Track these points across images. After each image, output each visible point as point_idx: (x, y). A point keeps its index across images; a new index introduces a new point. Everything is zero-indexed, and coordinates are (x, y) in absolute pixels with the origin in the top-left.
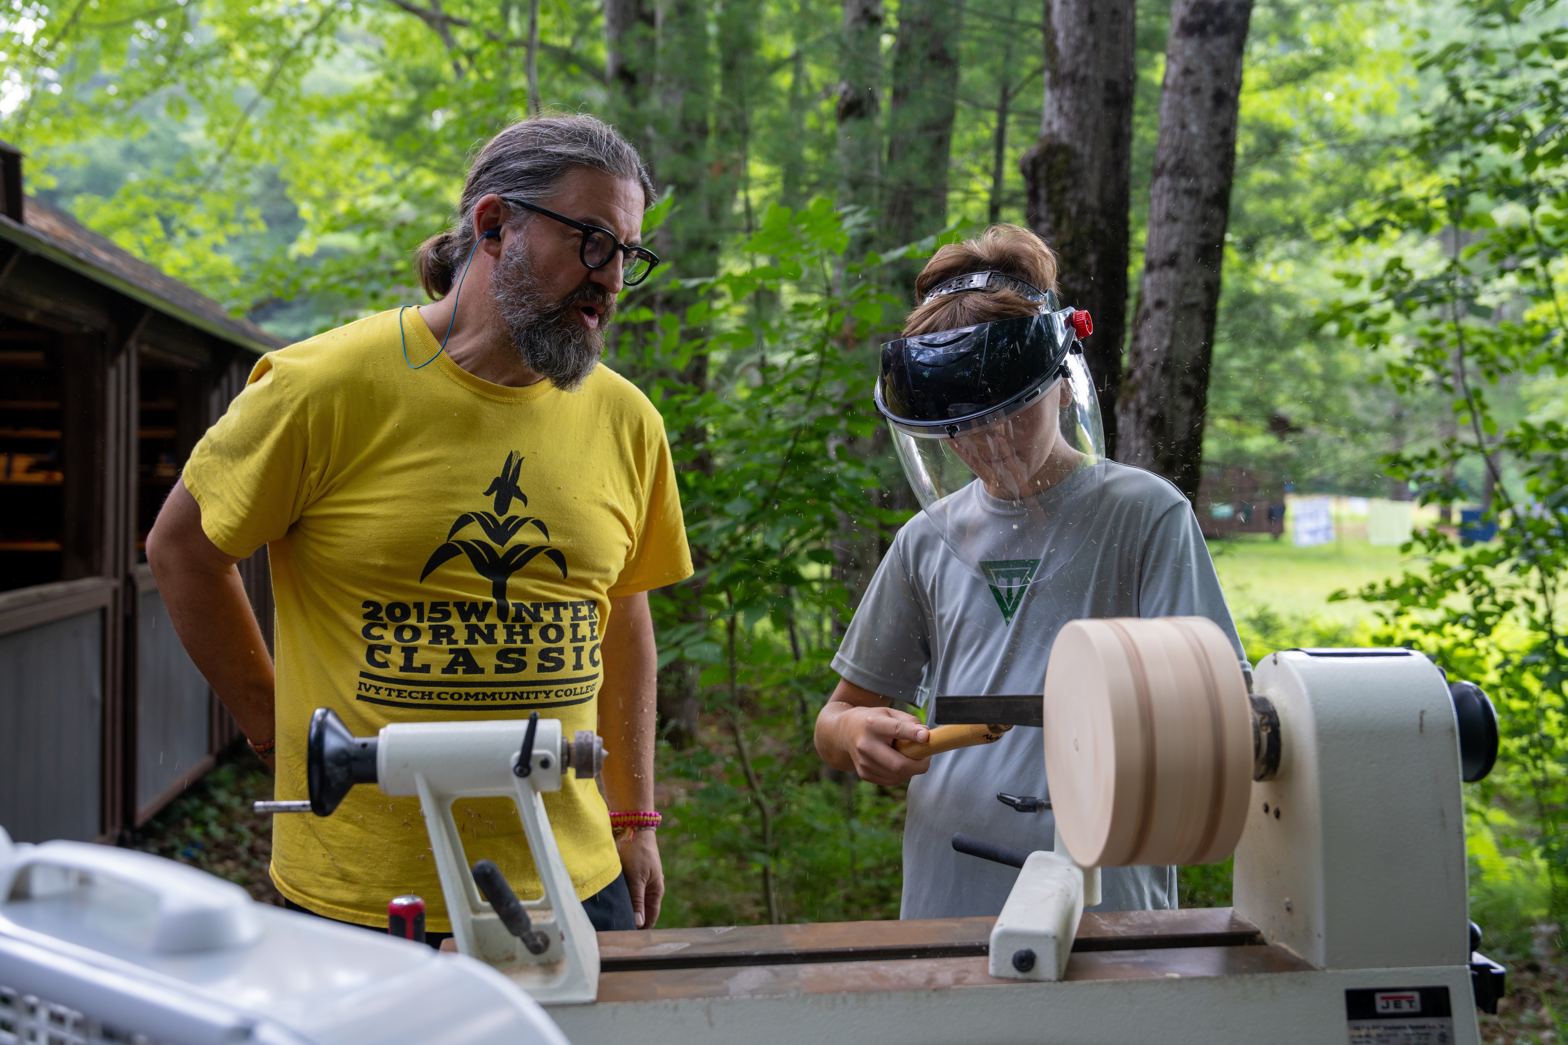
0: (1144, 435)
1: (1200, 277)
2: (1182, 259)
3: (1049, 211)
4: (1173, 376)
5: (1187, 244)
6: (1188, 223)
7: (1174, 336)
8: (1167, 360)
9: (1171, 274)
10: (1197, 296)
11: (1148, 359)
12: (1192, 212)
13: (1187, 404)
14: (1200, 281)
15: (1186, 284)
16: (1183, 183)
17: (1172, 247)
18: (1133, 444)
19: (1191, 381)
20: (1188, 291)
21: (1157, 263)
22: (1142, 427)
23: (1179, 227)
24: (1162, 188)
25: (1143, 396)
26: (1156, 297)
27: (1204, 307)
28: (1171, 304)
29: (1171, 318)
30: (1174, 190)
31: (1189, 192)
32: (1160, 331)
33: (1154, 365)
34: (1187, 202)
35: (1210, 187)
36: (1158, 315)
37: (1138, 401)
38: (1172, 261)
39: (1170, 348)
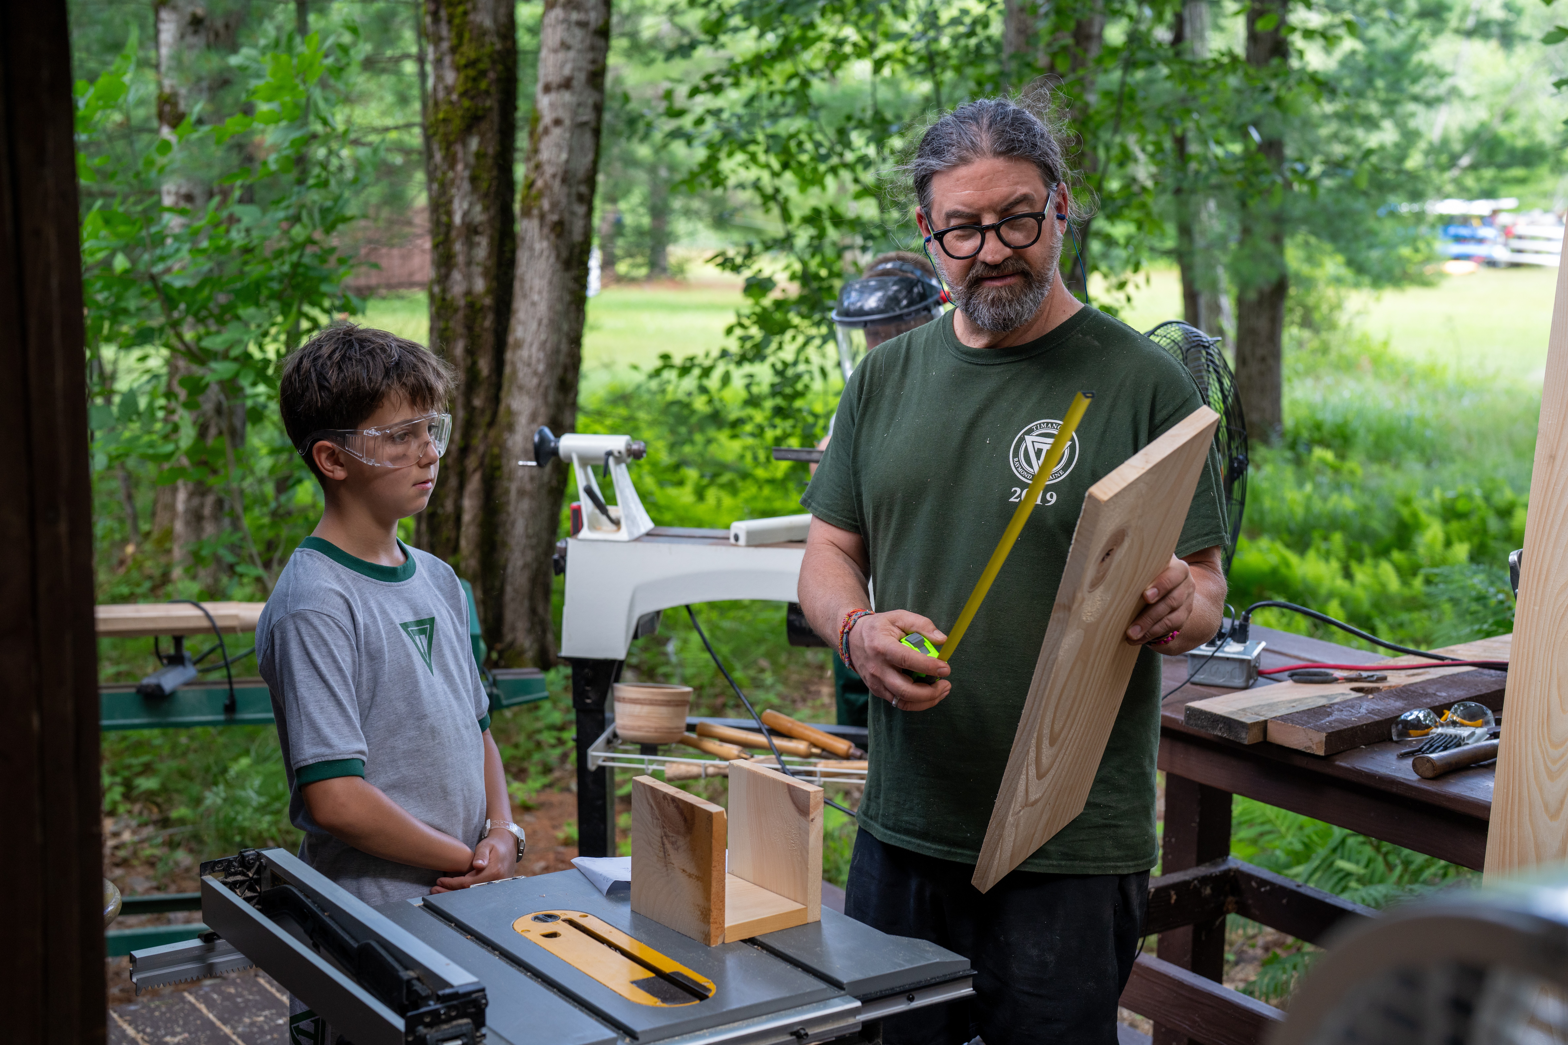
0: (548, 238)
1: (590, 98)
2: (575, 83)
3: (450, 30)
4: (570, 186)
5: (580, 69)
6: (579, 51)
7: (571, 151)
8: (566, 172)
9: (567, 97)
10: (587, 115)
11: (549, 170)
12: (582, 41)
13: (581, 210)
14: (590, 101)
15: (579, 105)
16: (575, 16)
17: (567, 71)
18: (538, 246)
19: (583, 189)
20: (581, 110)
21: (554, 85)
22: (546, 230)
23: (571, 54)
24: (557, 18)
25: (546, 204)
26: (554, 115)
27: (593, 124)
28: (567, 122)
29: (567, 135)
30: (565, 21)
31: (582, 25)
32: (558, 146)
33: (554, 176)
34: (579, 33)
35: (597, 20)
36: (556, 132)
37: (541, 209)
38: (566, 84)
39: (567, 161)
